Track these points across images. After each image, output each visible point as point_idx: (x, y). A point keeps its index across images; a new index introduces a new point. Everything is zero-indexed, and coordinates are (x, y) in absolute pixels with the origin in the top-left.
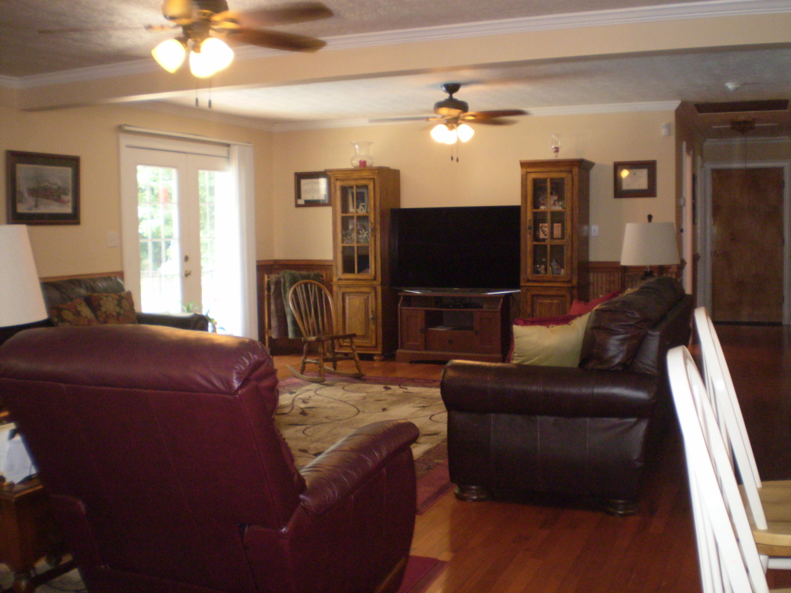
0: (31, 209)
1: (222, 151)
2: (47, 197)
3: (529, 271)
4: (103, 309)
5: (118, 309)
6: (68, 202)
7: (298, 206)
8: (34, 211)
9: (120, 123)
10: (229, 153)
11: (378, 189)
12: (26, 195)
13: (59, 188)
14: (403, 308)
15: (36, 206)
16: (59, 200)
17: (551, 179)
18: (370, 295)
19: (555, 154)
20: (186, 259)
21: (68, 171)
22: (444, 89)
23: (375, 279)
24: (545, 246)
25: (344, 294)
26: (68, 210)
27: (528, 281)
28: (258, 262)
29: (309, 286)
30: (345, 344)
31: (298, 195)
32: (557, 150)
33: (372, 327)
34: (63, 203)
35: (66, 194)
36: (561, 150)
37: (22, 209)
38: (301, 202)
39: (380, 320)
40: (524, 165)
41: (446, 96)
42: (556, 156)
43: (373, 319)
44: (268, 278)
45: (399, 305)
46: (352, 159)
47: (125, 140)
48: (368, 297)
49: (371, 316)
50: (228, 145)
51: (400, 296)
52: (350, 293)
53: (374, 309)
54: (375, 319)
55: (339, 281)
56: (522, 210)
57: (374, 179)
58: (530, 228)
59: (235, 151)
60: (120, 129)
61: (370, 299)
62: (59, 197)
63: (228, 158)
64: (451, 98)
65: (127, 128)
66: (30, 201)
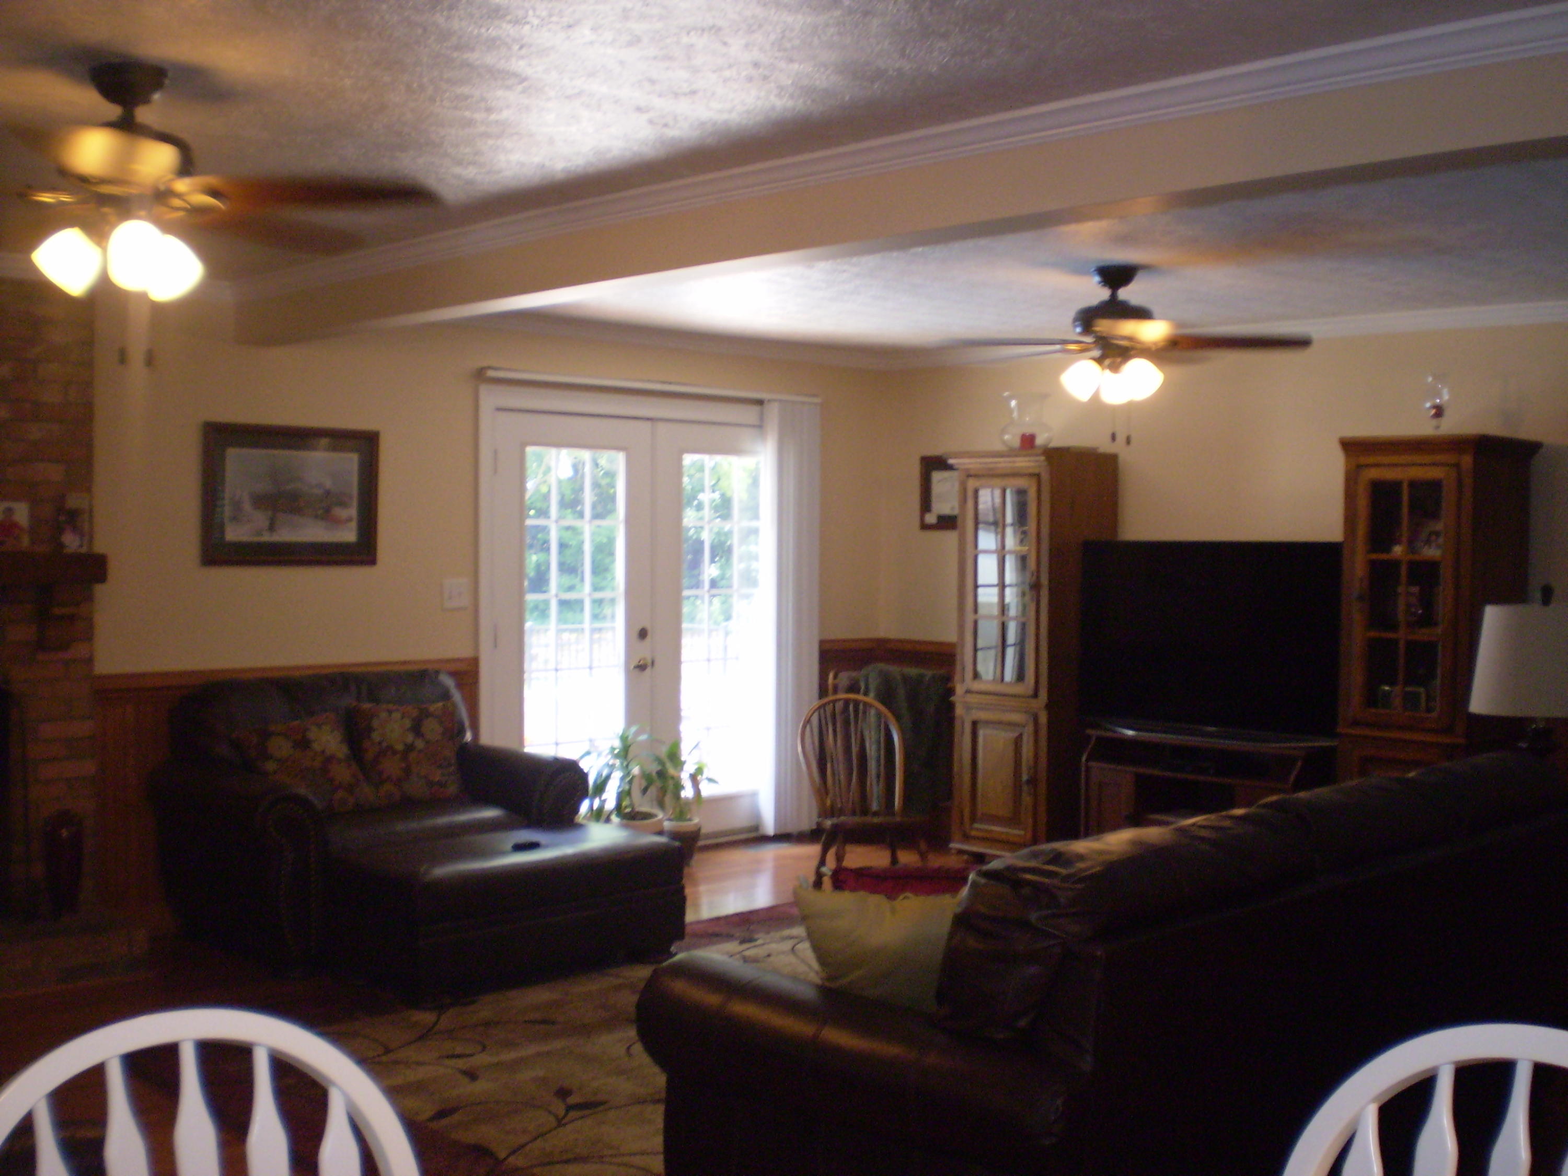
0: (259, 533)
1: (749, 414)
2: (296, 511)
3: (1356, 697)
4: (376, 736)
5: (410, 738)
6: (349, 520)
7: (925, 527)
8: (266, 538)
9: (485, 364)
10: (762, 418)
11: (1046, 497)
12: (247, 506)
13: (328, 493)
14: (1092, 764)
15: (272, 528)
16: (326, 516)
17: (1413, 484)
18: (1026, 728)
19: (1434, 422)
20: (643, 634)
21: (350, 462)
22: (1097, 279)
23: (1036, 695)
24: (1396, 641)
25: (975, 724)
26: (349, 535)
27: (1355, 723)
28: (822, 643)
30: (973, 833)
31: (926, 504)
32: (1439, 412)
33: (1027, 799)
34: (337, 522)
35: (343, 504)
36: (1447, 413)
37: (234, 534)
38: (931, 519)
39: (1043, 788)
40: (1351, 446)
41: (1104, 294)
42: (1438, 427)
43: (1028, 782)
44: (835, 677)
45: (1084, 758)
46: (1003, 431)
47: (490, 398)
48: (1021, 736)
49: (1025, 777)
50: (760, 402)
51: (1089, 737)
52: (988, 723)
53: (1031, 763)
54: (1032, 781)
55: (968, 695)
56: (1346, 552)
57: (1038, 476)
58: (1361, 598)
59: (773, 412)
60: (480, 375)
61: (1025, 738)
62: (328, 510)
63: (760, 427)
64: (1114, 296)
65: (491, 373)
66: (260, 519)
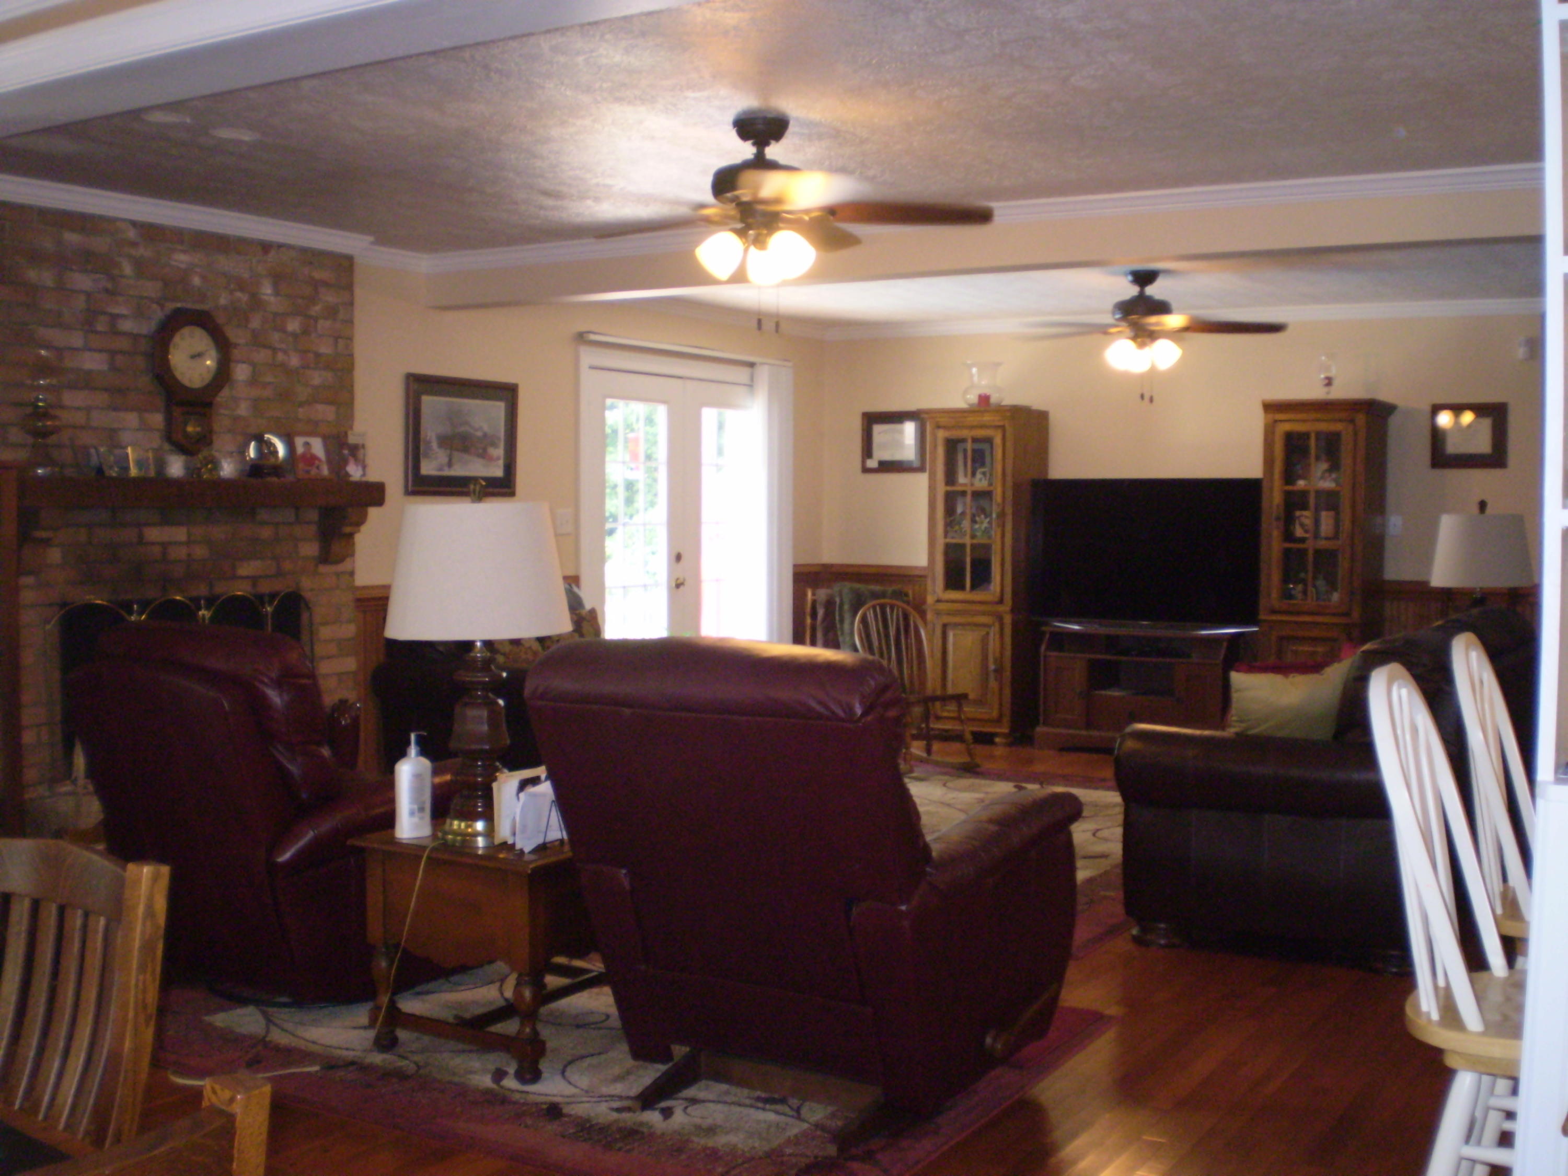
0: (441, 469)
1: (742, 374)
2: (466, 450)
3: (1275, 594)
6: (498, 459)
7: (866, 470)
8: (447, 473)
9: (583, 328)
10: (752, 379)
11: (1009, 445)
12: (434, 445)
13: (485, 435)
14: (1049, 653)
15: (450, 464)
16: (484, 455)
17: (1318, 434)
18: (993, 628)
19: (1326, 389)
20: (679, 558)
21: (498, 409)
22: (1130, 278)
23: (1001, 601)
24: (1303, 552)
25: (945, 626)
26: (498, 470)
27: (1274, 612)
28: (795, 566)
29: (888, 610)
30: (945, 714)
31: (867, 451)
32: (1329, 382)
33: (993, 684)
34: (491, 459)
35: (494, 445)
36: (1336, 383)
37: (428, 468)
38: (872, 463)
39: (1007, 674)
40: (1270, 407)
41: (1134, 291)
42: (1328, 393)
43: (996, 671)
44: (813, 594)
45: (1043, 647)
46: (966, 392)
47: (588, 357)
48: (988, 634)
49: (992, 667)
50: (752, 365)
51: (1044, 633)
52: (956, 625)
53: (998, 655)
54: (999, 671)
55: (940, 604)
56: (1265, 485)
57: (1003, 428)
58: (1278, 519)
59: (763, 374)
60: (581, 338)
61: (992, 635)
62: (485, 450)
63: (750, 386)
64: (1142, 293)
65: (593, 337)
66: (441, 456)
